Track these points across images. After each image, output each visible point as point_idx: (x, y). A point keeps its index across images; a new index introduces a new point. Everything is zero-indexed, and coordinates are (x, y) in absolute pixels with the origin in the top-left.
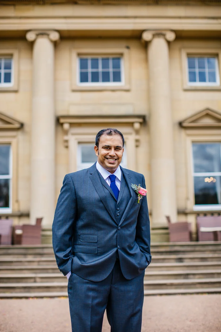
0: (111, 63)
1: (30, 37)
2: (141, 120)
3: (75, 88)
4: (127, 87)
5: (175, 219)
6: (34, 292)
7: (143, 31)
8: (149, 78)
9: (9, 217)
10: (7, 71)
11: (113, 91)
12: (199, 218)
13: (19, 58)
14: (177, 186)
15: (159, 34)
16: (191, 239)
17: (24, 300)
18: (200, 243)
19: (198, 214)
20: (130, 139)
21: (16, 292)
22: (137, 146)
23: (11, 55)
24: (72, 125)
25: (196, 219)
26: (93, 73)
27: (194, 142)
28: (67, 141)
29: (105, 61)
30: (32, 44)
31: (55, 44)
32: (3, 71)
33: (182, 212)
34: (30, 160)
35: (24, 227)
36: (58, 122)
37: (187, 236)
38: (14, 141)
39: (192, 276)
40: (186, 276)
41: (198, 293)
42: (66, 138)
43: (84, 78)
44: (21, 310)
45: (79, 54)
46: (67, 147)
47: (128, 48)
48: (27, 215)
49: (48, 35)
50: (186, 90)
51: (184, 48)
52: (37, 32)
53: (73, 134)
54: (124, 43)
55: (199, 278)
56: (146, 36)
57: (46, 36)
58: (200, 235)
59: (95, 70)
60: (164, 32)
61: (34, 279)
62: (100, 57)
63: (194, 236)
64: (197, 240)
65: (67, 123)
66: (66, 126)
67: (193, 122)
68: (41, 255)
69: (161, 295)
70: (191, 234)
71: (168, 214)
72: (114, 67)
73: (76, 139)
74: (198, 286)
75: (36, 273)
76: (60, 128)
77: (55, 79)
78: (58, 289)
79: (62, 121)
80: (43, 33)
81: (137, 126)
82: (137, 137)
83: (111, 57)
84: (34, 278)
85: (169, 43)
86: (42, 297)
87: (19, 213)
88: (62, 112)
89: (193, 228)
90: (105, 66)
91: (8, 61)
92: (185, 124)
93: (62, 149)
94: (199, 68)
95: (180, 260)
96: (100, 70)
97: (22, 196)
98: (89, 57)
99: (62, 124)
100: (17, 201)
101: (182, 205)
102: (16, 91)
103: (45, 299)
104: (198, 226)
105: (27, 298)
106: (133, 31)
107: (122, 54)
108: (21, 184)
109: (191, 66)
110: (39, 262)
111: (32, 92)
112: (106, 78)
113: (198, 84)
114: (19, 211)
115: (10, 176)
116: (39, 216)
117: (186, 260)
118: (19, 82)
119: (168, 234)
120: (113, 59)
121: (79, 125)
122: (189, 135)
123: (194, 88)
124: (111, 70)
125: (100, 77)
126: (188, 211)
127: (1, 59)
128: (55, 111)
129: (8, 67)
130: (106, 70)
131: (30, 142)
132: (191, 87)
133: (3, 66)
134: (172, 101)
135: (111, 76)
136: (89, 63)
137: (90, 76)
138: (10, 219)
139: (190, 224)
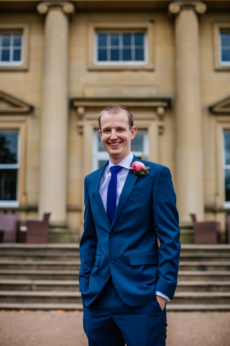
0: (133, 39)
1: (42, 9)
2: (165, 104)
3: (91, 67)
4: (150, 67)
5: (201, 218)
6: (28, 302)
7: (170, 2)
8: (176, 55)
9: (16, 211)
10: (17, 48)
11: (135, 70)
12: (229, 217)
13: (30, 33)
14: (205, 179)
15: (188, 5)
16: (219, 242)
19: (228, 212)
22: (160, 134)
23: (20, 31)
24: (87, 109)
25: (227, 217)
26: (113, 51)
27: (225, 130)
28: (81, 127)
29: (127, 36)
30: (43, 18)
31: (70, 18)
32: (12, 49)
33: (210, 209)
34: (39, 148)
35: (29, 224)
36: (72, 105)
37: (214, 237)
38: (22, 127)
39: (214, 289)
40: (208, 288)
41: (220, 311)
42: (80, 123)
43: (102, 56)
45: (97, 30)
46: (81, 134)
47: (152, 22)
49: (61, 7)
50: (218, 71)
51: (217, 22)
52: (49, 4)
53: (89, 119)
54: (148, 17)
55: (224, 291)
56: (174, 8)
57: (59, 8)
59: (115, 47)
60: (193, 4)
61: (30, 287)
62: (120, 32)
63: (223, 237)
64: (227, 241)
65: (81, 106)
66: (81, 110)
67: (226, 107)
68: (43, 258)
69: (176, 311)
70: (219, 235)
71: (192, 210)
72: (136, 44)
73: (92, 125)
74: (221, 301)
75: (33, 279)
76: (73, 113)
77: (69, 58)
78: (56, 300)
79: (76, 104)
80: (55, 5)
81: (161, 111)
82: (161, 124)
83: (133, 32)
85: (199, 16)
86: (35, 310)
87: (26, 207)
88: (77, 93)
89: (222, 228)
90: (127, 42)
91: (17, 37)
92: (217, 109)
93: (75, 137)
95: (203, 268)
96: (121, 47)
97: (30, 188)
98: (109, 32)
99: (76, 108)
100: (25, 194)
101: (211, 201)
102: (25, 71)
103: (38, 312)
104: (228, 226)
105: (18, 310)
106: (159, 2)
107: (145, 30)
108: (30, 174)
109: (224, 43)
110: (39, 266)
111: (43, 71)
112: (127, 57)
115: (18, 166)
116: (47, 211)
117: (209, 268)
119: (192, 234)
120: (136, 35)
122: (220, 122)
124: (133, 47)
125: (121, 55)
126: (217, 208)
127: (9, 35)
128: (69, 92)
129: (18, 43)
130: (127, 47)
131: (39, 126)
132: (224, 67)
133: (12, 42)
134: (202, 82)
135: (133, 54)
136: (109, 39)
137: (109, 54)
138: (17, 213)
139: (219, 224)
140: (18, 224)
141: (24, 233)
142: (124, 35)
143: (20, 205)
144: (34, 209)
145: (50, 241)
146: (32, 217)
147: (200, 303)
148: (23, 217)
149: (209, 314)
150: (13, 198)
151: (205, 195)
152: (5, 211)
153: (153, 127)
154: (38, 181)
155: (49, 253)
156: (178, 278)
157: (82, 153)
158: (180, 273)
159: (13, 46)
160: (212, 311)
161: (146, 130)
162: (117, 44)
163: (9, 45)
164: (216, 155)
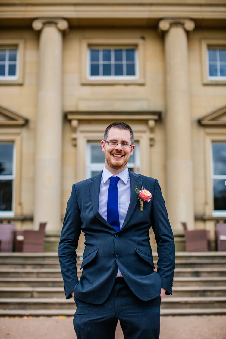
0: (124, 54)
1: (37, 25)
2: (156, 117)
3: (84, 81)
4: (141, 81)
5: (191, 226)
6: (30, 309)
7: (160, 20)
8: (165, 71)
9: (12, 221)
10: (12, 63)
11: (126, 85)
12: (218, 225)
13: (25, 49)
14: (195, 190)
15: (177, 22)
16: (209, 249)
17: (17, 319)
18: (220, 253)
19: (217, 220)
20: (144, 138)
21: (10, 309)
22: (151, 146)
23: (16, 46)
24: (80, 121)
25: (215, 225)
26: (104, 66)
27: (213, 141)
28: (75, 139)
29: (118, 52)
30: (38, 34)
31: (64, 34)
32: (7, 63)
33: (200, 218)
34: (34, 160)
35: (26, 233)
36: (66, 118)
37: (204, 244)
38: (18, 139)
39: (209, 293)
40: (203, 293)
41: (216, 314)
42: (74, 136)
43: (95, 71)
44: (8, 334)
45: (90, 45)
46: (75, 146)
47: (143, 38)
48: (30, 219)
49: (56, 24)
50: (206, 85)
51: (205, 39)
52: (44, 21)
53: (82, 132)
54: (139, 34)
55: (218, 296)
56: (164, 26)
57: (53, 25)
58: (219, 243)
59: (106, 63)
60: (182, 21)
61: (31, 294)
62: (112, 48)
63: (213, 245)
64: (216, 249)
65: (75, 119)
66: (75, 123)
67: (213, 119)
68: (42, 266)
69: (174, 315)
70: (209, 243)
71: (184, 220)
72: (127, 59)
73: (85, 137)
74: (216, 305)
75: (33, 287)
76: (67, 126)
77: (63, 72)
78: (57, 306)
79: (70, 117)
80: (50, 22)
81: (152, 123)
82: (152, 136)
83: (124, 48)
84: (31, 292)
85: (188, 33)
86: (38, 316)
87: (22, 217)
88: (70, 107)
89: (212, 236)
90: (118, 58)
91: (13, 53)
92: (205, 122)
93: (69, 148)
94: (221, 60)
95: (197, 274)
96: (113, 62)
97: (26, 198)
98: (101, 48)
99: (70, 121)
100: (20, 204)
101: (200, 210)
102: (21, 85)
103: (41, 318)
104: (217, 234)
105: (21, 316)
106: (149, 20)
107: (136, 46)
108: (25, 185)
109: (212, 59)
110: (38, 273)
111: (38, 86)
112: (119, 72)
113: (219, 78)
114: (22, 215)
115: (13, 177)
116: (43, 221)
117: (202, 274)
118: (24, 75)
119: (184, 242)
120: (127, 50)
121: (89, 122)
122: (208, 134)
123: (214, 83)
124: (124, 63)
125: (113, 70)
126: (206, 217)
127: (5, 50)
128: (63, 106)
129: (13, 58)
130: (119, 63)
131: (35, 139)
132: (212, 81)
133: (7, 58)
135: (125, 69)
136: (101, 54)
137: (101, 69)
138: (13, 223)
139: (209, 231)
140: (15, 234)
141: (21, 243)
142: (116, 51)
143: (15, 216)
145: (46, 250)
146: (27, 226)
147: (196, 308)
148: (19, 227)
149: (206, 318)
150: (9, 208)
151: (195, 204)
152: (1, 221)
155: (47, 262)
157: (76, 164)
158: (175, 279)
159: (8, 62)
160: (208, 314)
161: (138, 142)
162: (109, 59)
163: (4, 60)
164: (205, 166)
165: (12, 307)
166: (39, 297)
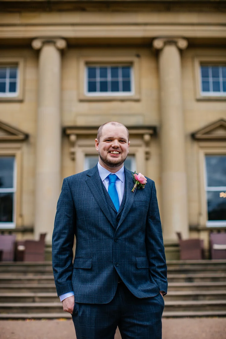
0: (120, 72)
1: (36, 44)
2: (151, 131)
3: (82, 97)
4: (137, 97)
5: (186, 236)
6: (32, 312)
7: (154, 39)
8: (160, 87)
9: (13, 232)
10: (13, 80)
11: (123, 100)
12: (212, 235)
13: (25, 66)
14: (189, 201)
15: (170, 41)
16: (203, 257)
17: (20, 322)
18: (214, 261)
19: (211, 230)
21: (13, 313)
22: (147, 159)
23: (16, 65)
24: (79, 136)
25: (209, 236)
26: (102, 83)
27: (207, 155)
28: (73, 153)
29: (115, 70)
30: (37, 53)
31: (63, 53)
32: (8, 81)
33: (194, 228)
34: (34, 173)
35: (27, 243)
36: (65, 133)
37: (198, 253)
38: (18, 153)
39: (202, 298)
40: (196, 297)
41: (207, 316)
42: (72, 150)
43: (92, 88)
44: (13, 333)
45: (87, 63)
46: (73, 159)
47: (138, 56)
49: (54, 43)
50: (199, 100)
51: (197, 56)
52: (43, 40)
53: (81, 146)
54: (134, 52)
55: (210, 300)
56: (158, 44)
57: (52, 44)
58: (213, 253)
59: (103, 79)
60: (176, 40)
61: (33, 299)
62: (109, 66)
63: (207, 254)
64: (210, 258)
65: (74, 134)
66: (73, 138)
67: (207, 133)
68: (43, 273)
70: (203, 251)
71: (178, 230)
72: (124, 76)
73: (83, 151)
74: (208, 308)
75: (35, 292)
76: (66, 141)
77: (62, 89)
78: (58, 310)
79: (69, 132)
80: (49, 41)
81: (147, 137)
82: (147, 149)
83: (120, 65)
85: (181, 51)
86: (39, 319)
87: (22, 228)
88: (68, 123)
89: (206, 245)
90: (115, 75)
91: (13, 70)
92: (199, 136)
93: (68, 162)
94: (213, 77)
95: (190, 280)
96: (109, 79)
97: (26, 211)
98: (98, 66)
99: (68, 136)
100: (21, 216)
101: (194, 221)
102: (21, 101)
103: (43, 321)
104: (211, 243)
105: (24, 319)
106: (144, 39)
107: (131, 63)
108: (26, 197)
109: (205, 75)
110: (39, 280)
111: (38, 102)
112: (115, 88)
113: (212, 94)
114: (23, 226)
115: (14, 190)
116: (43, 231)
117: (196, 280)
118: (24, 92)
119: (178, 251)
120: (123, 68)
121: (87, 136)
122: (202, 147)
123: (207, 98)
124: (120, 79)
125: (109, 86)
126: (201, 227)
127: (6, 68)
128: (61, 121)
129: (13, 76)
130: (115, 79)
131: (35, 153)
132: (205, 97)
133: (8, 75)
134: (184, 111)
135: (121, 85)
136: (98, 72)
137: (98, 86)
138: (14, 234)
139: (202, 241)
140: (16, 244)
141: (22, 252)
142: (112, 68)
143: (17, 226)
144: (30, 230)
146: (28, 237)
147: (189, 310)
148: (20, 237)
149: (197, 320)
150: (10, 219)
151: (189, 215)
152: (2, 232)
153: (140, 152)
154: (34, 204)
156: (168, 289)
158: (170, 284)
159: (9, 79)
161: (133, 155)
162: (106, 76)
163: (4, 77)
164: (199, 178)
165: (15, 311)
166: (41, 302)
